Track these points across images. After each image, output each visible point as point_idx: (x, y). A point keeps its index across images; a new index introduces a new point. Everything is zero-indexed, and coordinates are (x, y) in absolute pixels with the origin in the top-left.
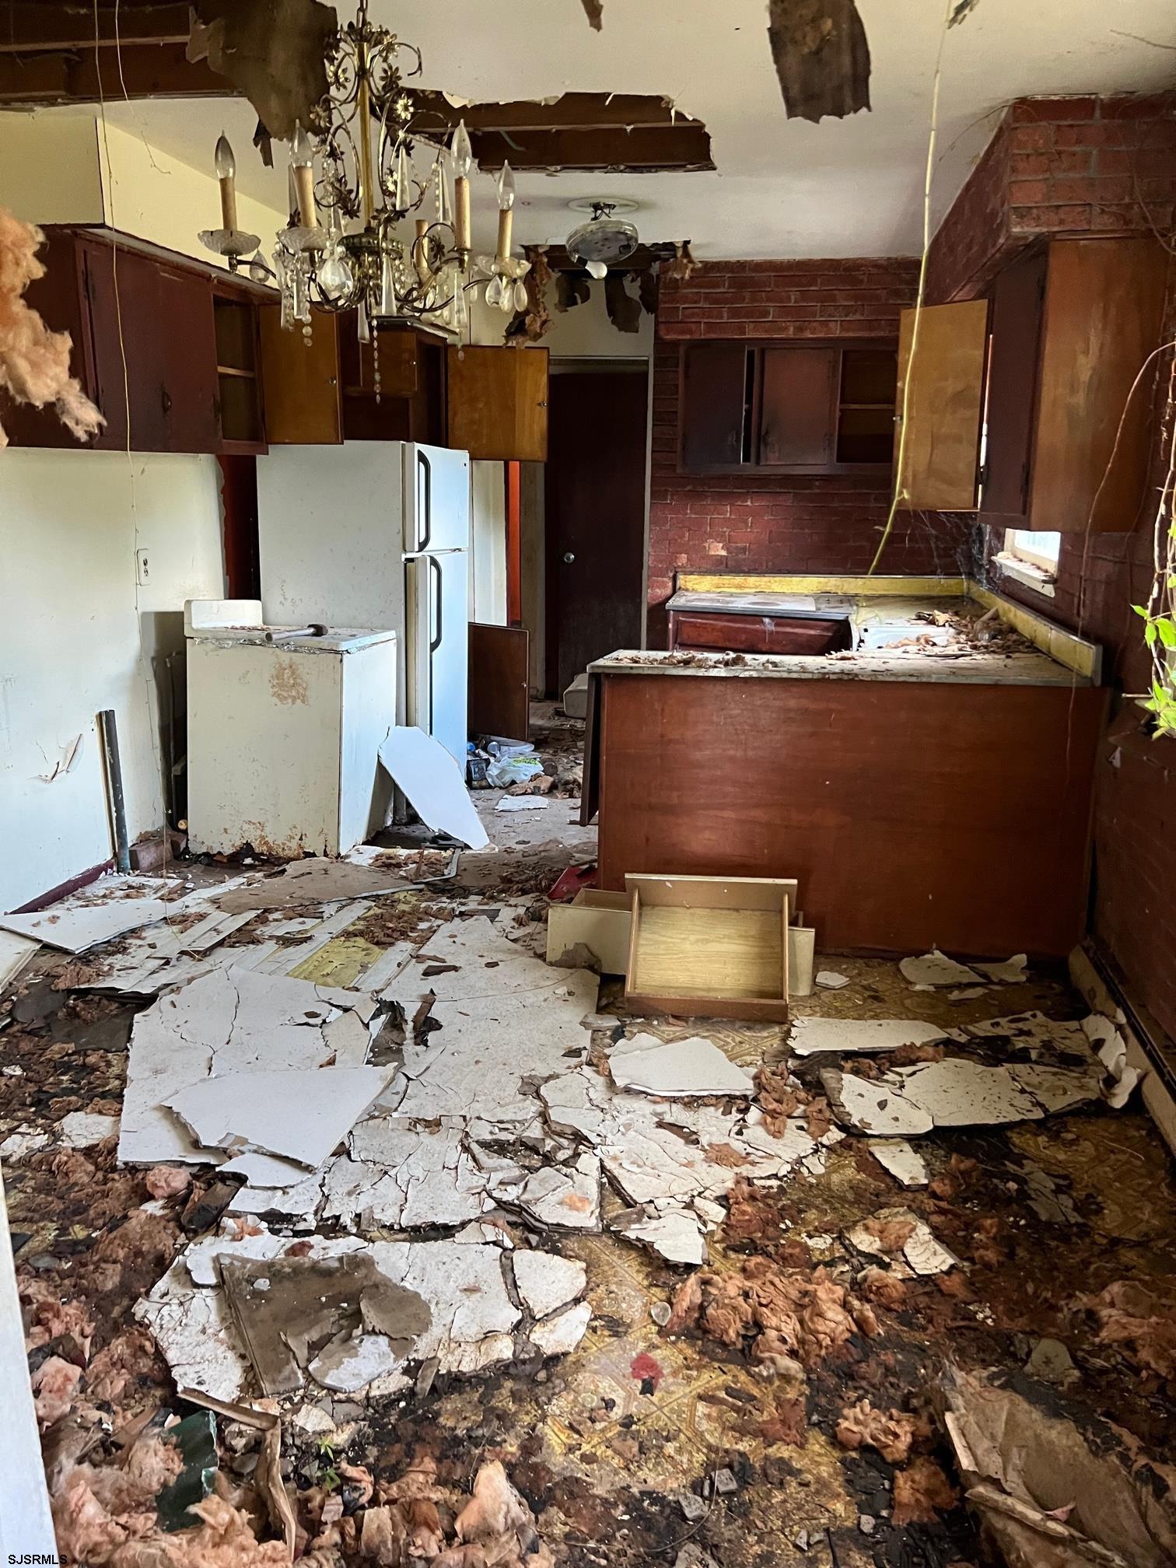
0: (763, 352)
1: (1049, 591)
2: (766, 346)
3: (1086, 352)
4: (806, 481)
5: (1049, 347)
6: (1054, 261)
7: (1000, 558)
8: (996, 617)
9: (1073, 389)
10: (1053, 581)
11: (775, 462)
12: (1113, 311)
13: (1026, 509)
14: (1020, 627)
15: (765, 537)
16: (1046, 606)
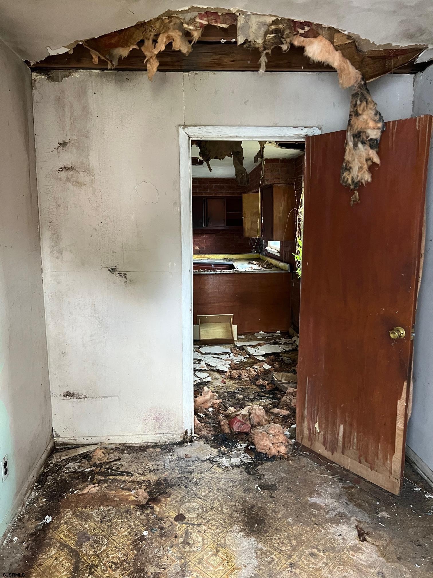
0: (207, 199)
1: (278, 255)
2: (207, 198)
3: (281, 206)
4: (219, 231)
5: (274, 205)
6: (274, 189)
7: (267, 248)
8: (267, 262)
9: (279, 213)
10: (279, 252)
11: (211, 226)
12: (286, 199)
13: (272, 237)
14: (273, 263)
15: (209, 244)
16: (278, 258)
